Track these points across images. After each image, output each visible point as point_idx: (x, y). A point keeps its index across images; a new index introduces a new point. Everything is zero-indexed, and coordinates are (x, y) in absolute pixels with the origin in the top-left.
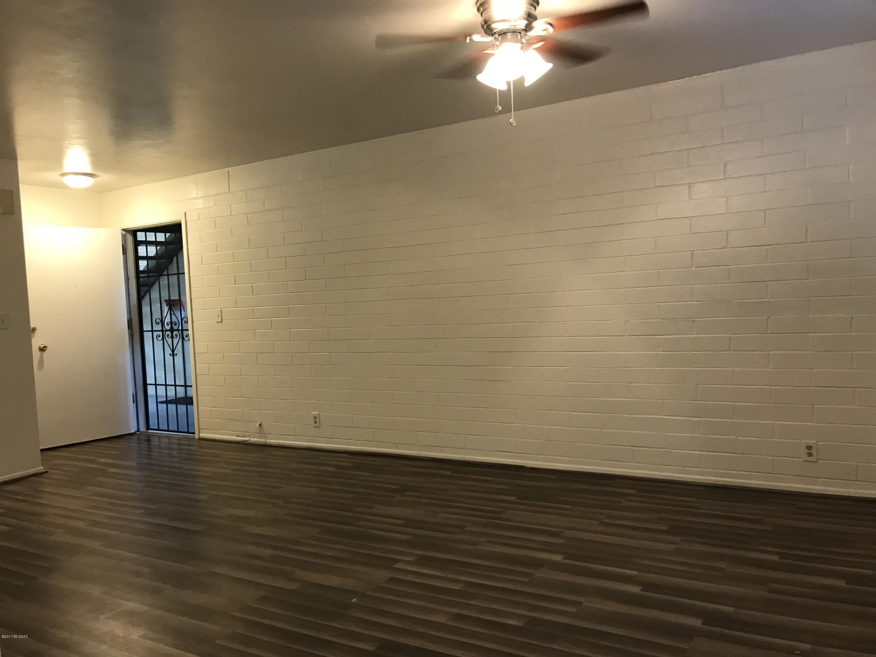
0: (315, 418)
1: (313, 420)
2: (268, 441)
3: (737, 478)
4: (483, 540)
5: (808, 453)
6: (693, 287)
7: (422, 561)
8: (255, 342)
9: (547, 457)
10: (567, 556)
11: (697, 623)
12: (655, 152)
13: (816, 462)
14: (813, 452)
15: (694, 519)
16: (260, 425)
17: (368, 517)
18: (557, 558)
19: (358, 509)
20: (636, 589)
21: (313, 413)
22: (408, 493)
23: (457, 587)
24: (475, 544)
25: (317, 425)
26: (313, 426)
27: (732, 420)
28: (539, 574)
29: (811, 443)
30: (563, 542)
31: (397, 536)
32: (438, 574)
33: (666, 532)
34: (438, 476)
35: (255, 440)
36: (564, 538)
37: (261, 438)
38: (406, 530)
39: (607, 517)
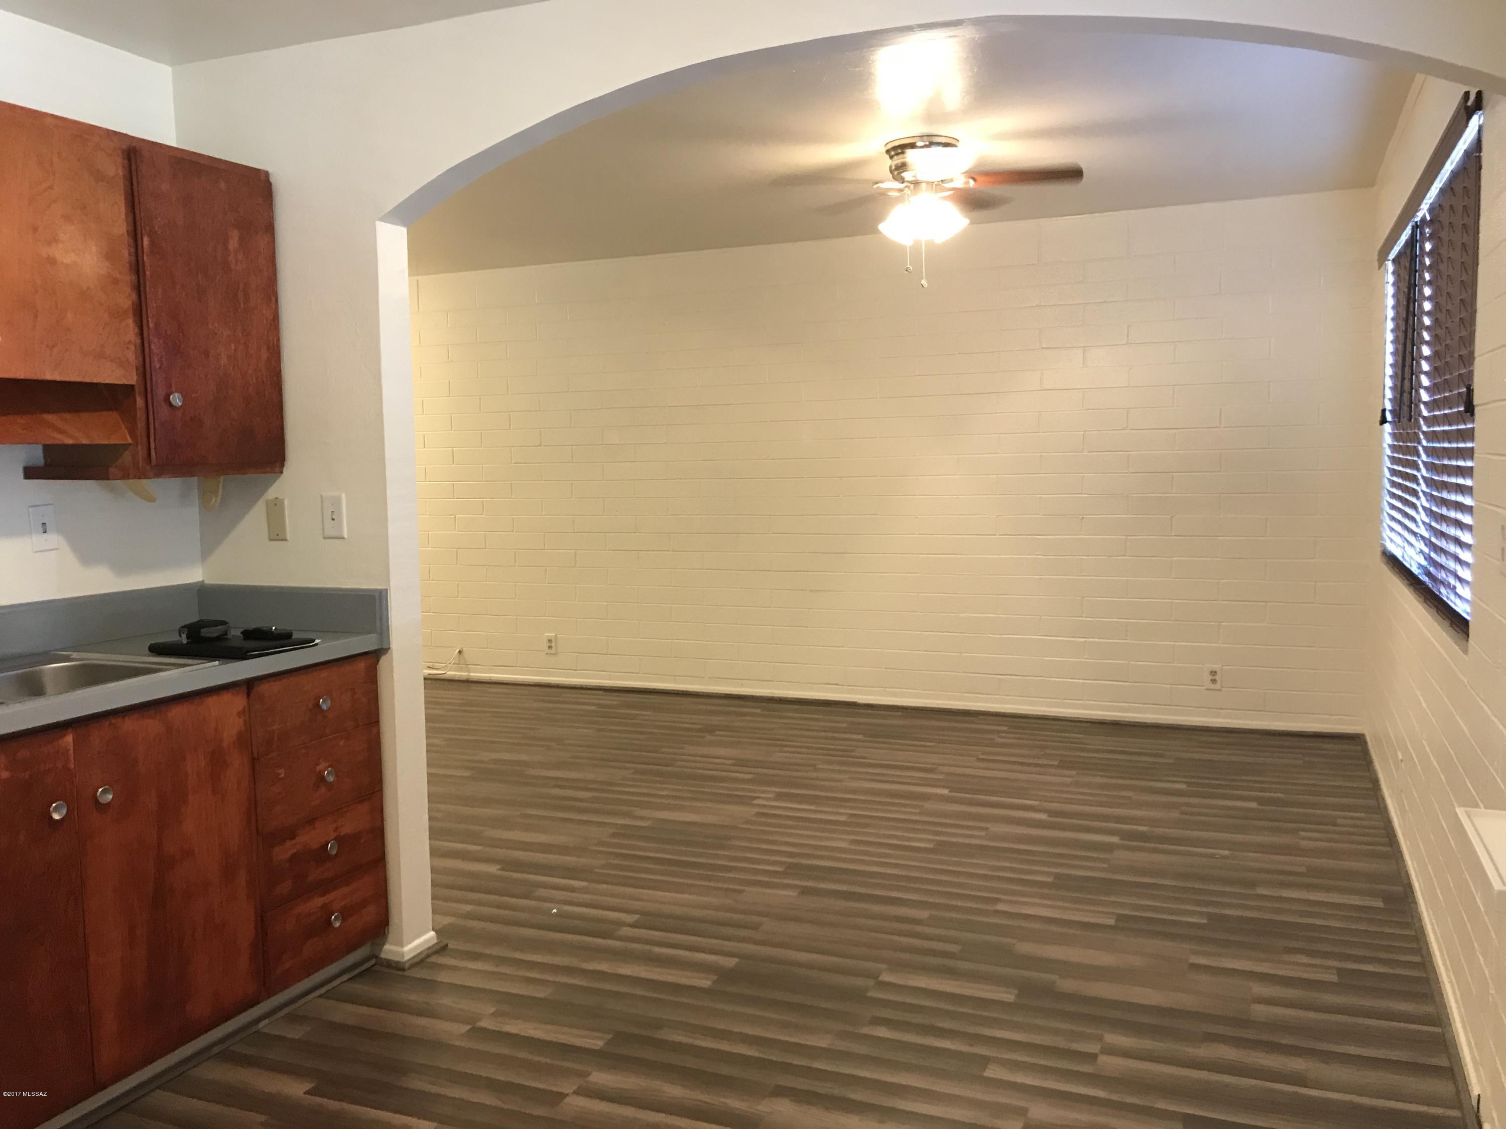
0: (550, 641)
1: (546, 644)
2: (472, 674)
4: (847, 776)
5: (1211, 680)
6: (1084, 476)
7: (780, 796)
8: (456, 532)
9: (887, 689)
10: (952, 790)
11: (1115, 839)
12: (1043, 304)
13: (1219, 690)
14: (1217, 677)
15: (1086, 755)
16: (460, 652)
17: (684, 757)
18: (946, 792)
19: (664, 750)
20: (1043, 816)
21: (546, 634)
22: (717, 732)
23: (842, 818)
24: (840, 781)
25: (553, 651)
26: (545, 652)
27: (1125, 641)
28: (928, 805)
29: (1216, 667)
30: (941, 777)
31: (738, 775)
32: (813, 808)
33: (1058, 767)
34: (746, 714)
35: (452, 673)
36: (942, 773)
37: (462, 671)
38: (745, 769)
39: (983, 753)
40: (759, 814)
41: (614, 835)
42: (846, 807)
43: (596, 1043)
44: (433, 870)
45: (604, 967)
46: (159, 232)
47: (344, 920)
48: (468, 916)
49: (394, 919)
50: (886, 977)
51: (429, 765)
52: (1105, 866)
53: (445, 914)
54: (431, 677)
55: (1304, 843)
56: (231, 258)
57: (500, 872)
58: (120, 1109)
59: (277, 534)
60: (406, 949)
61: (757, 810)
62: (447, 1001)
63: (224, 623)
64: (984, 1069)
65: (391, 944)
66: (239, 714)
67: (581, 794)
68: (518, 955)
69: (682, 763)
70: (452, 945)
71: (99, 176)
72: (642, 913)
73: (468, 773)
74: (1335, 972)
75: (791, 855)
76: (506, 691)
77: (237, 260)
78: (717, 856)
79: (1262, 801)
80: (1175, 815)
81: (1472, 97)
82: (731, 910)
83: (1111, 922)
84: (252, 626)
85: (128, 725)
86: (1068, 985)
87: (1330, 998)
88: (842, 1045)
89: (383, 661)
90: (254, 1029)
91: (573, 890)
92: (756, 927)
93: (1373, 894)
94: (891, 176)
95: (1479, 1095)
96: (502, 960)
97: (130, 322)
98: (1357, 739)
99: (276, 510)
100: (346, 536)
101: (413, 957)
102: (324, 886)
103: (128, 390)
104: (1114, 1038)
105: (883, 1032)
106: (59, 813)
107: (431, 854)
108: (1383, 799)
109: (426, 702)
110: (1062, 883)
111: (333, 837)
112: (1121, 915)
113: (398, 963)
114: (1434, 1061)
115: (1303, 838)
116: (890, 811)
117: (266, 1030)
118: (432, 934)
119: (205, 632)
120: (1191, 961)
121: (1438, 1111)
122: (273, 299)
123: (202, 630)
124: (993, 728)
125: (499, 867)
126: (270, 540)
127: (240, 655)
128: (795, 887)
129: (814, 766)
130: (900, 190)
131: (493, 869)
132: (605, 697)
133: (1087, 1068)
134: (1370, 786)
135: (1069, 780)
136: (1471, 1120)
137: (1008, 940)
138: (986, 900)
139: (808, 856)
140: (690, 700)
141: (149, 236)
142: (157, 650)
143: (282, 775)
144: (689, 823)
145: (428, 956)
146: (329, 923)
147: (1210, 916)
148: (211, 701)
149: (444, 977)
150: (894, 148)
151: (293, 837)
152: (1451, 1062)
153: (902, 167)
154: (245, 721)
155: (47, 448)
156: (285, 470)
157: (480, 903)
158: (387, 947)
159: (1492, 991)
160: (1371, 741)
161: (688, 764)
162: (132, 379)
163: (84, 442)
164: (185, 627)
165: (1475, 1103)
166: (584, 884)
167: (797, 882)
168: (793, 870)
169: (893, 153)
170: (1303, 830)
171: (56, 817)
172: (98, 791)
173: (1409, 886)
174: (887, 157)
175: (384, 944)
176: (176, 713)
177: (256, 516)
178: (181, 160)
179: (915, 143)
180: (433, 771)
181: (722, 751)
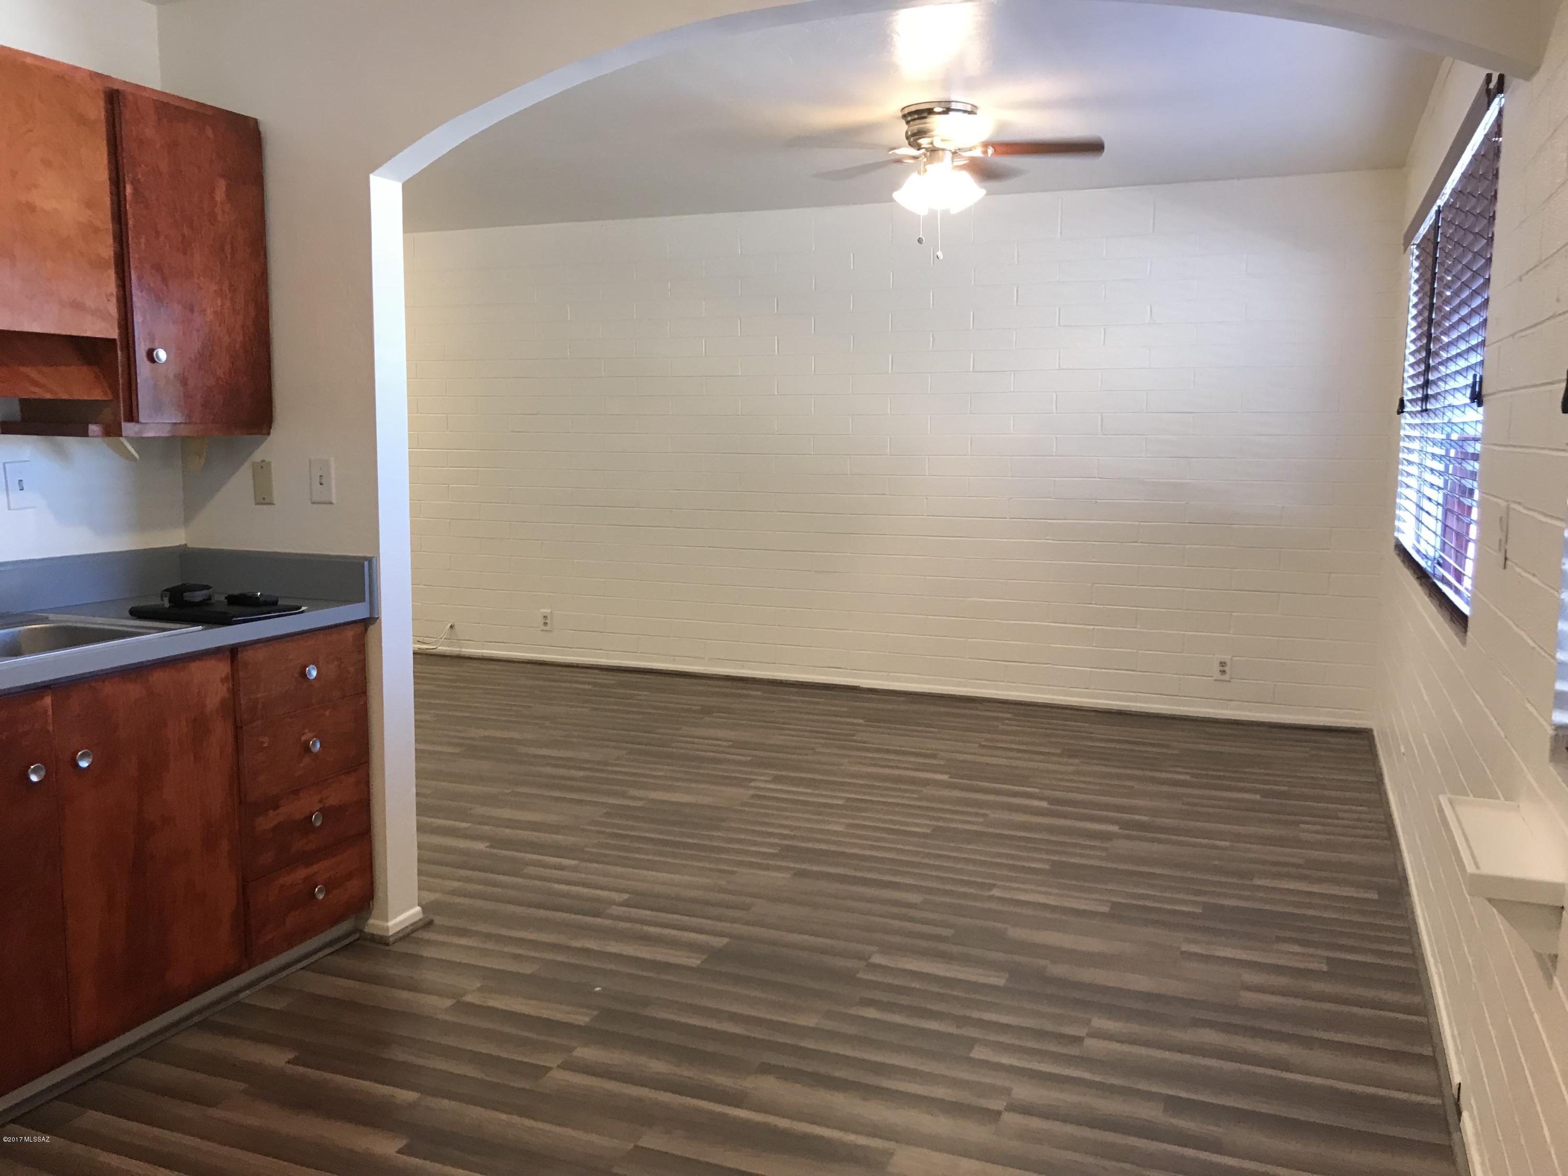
0: (545, 617)
1: (541, 621)
2: (463, 650)
3: (1136, 701)
4: (846, 760)
5: (1221, 671)
7: (776, 779)
8: (449, 502)
9: (891, 674)
10: (952, 776)
11: (1114, 828)
13: (1229, 681)
14: (1226, 668)
15: (1091, 744)
16: (451, 627)
17: (681, 738)
18: (945, 777)
19: (660, 731)
20: (1044, 804)
21: (542, 610)
23: (840, 802)
24: (839, 765)
25: (548, 627)
26: (540, 629)
27: (1134, 629)
28: (928, 791)
29: (1227, 658)
30: (942, 763)
31: (734, 757)
32: (809, 791)
33: (1060, 755)
34: (746, 696)
35: (443, 649)
36: (942, 759)
37: (452, 646)
38: (741, 751)
39: (986, 740)
40: (753, 796)
41: (607, 814)
42: (843, 791)
43: (582, 1019)
44: (420, 847)
45: (592, 944)
46: (142, 180)
47: (328, 892)
48: (454, 892)
49: (379, 894)
50: (877, 959)
51: (416, 741)
52: (1104, 854)
53: (430, 890)
54: (420, 651)
55: (1304, 836)
56: (218, 210)
57: (488, 849)
58: (96, 1077)
59: (263, 498)
60: (391, 923)
61: (752, 792)
62: (431, 976)
63: (207, 587)
64: (970, 1051)
65: (376, 919)
66: (223, 681)
67: (573, 773)
68: (504, 932)
69: (679, 744)
70: (438, 920)
71: (82, 120)
72: (634, 892)
73: (457, 750)
74: (1325, 961)
75: (785, 837)
76: (497, 667)
77: (224, 212)
78: (711, 838)
79: (1265, 794)
80: (1177, 805)
81: (1495, 80)
82: (721, 890)
83: (1105, 909)
84: (236, 592)
85: (108, 689)
86: (1059, 970)
87: (1318, 986)
88: (830, 1025)
89: (372, 629)
90: (235, 999)
91: (561, 868)
92: (745, 908)
93: (1367, 886)
94: (907, 142)
95: (1460, 1084)
96: (488, 937)
97: (112, 273)
98: (1365, 735)
99: (262, 471)
100: (334, 501)
101: (398, 932)
102: (308, 858)
103: (109, 343)
104: (1101, 1023)
105: (871, 1013)
106: (38, 776)
107: (418, 830)
108: (1386, 794)
109: (415, 677)
110: (1059, 871)
111: (318, 808)
112: (1115, 902)
113: (382, 937)
114: (1417, 1049)
115: (1304, 831)
116: (891, 796)
117: (246, 1001)
118: (418, 909)
119: (188, 596)
120: (1183, 949)
121: (1420, 1098)
122: (262, 253)
123: (185, 594)
124: (995, 714)
125: (487, 844)
126: (257, 504)
127: (224, 620)
128: (787, 869)
129: (813, 749)
130: (915, 158)
131: (481, 846)
132: (601, 676)
133: (1073, 1051)
134: (1375, 780)
135: (1072, 768)
136: (1451, 1110)
137: (999, 925)
138: (982, 886)
139: (803, 839)
140: (688, 681)
141: (132, 183)
142: (137, 613)
143: (266, 745)
144: (682, 804)
145: (413, 931)
146: (313, 895)
147: (1205, 905)
148: (194, 666)
149: (428, 952)
150: (910, 114)
151: (276, 807)
152: (1434, 1052)
153: (921, 133)
154: (228, 689)
155: (24, 402)
156: (272, 431)
157: (468, 880)
158: (371, 921)
159: (1474, 980)
160: (1379, 737)
161: (684, 745)
162: (113, 333)
163: (64, 397)
164: (166, 590)
165: (1455, 1091)
166: (573, 862)
167: (792, 865)
168: (787, 852)
169: (909, 119)
170: (1303, 822)
171: (34, 778)
172: (77, 753)
173: (1405, 879)
174: (904, 122)
175: (368, 919)
176: (158, 678)
177: (242, 479)
178: (166, 105)
179: (932, 109)
180: (422, 747)
181: (721, 733)
